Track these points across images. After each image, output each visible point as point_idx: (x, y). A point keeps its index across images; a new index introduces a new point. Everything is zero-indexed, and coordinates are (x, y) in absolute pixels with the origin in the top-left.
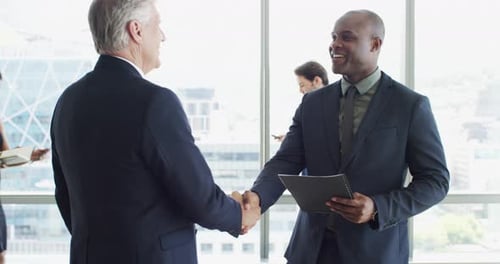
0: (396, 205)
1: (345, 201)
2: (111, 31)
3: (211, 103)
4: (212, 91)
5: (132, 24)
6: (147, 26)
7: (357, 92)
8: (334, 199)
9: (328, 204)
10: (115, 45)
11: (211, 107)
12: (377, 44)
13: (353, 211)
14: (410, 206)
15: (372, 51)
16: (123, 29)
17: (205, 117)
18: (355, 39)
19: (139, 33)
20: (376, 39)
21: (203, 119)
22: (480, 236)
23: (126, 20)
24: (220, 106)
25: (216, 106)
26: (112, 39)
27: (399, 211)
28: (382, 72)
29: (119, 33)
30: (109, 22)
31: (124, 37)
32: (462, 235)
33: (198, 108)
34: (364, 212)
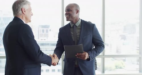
0: (94, 53)
1: (80, 54)
2: (17, 10)
3: (49, 29)
4: (49, 26)
5: (23, 9)
6: (27, 10)
7: (76, 26)
8: (77, 54)
9: (76, 55)
10: (18, 14)
11: (49, 30)
12: (78, 12)
13: (83, 56)
14: (97, 53)
15: (76, 13)
16: (20, 10)
17: (47, 33)
18: (71, 11)
19: (25, 11)
20: (77, 10)
21: (46, 34)
22: (124, 66)
23: (21, 7)
24: (51, 30)
25: (50, 30)
26: (17, 12)
27: (94, 55)
28: (81, 19)
29: (19, 11)
30: (17, 8)
31: (20, 12)
32: (119, 66)
33: (45, 31)
34: (86, 56)
